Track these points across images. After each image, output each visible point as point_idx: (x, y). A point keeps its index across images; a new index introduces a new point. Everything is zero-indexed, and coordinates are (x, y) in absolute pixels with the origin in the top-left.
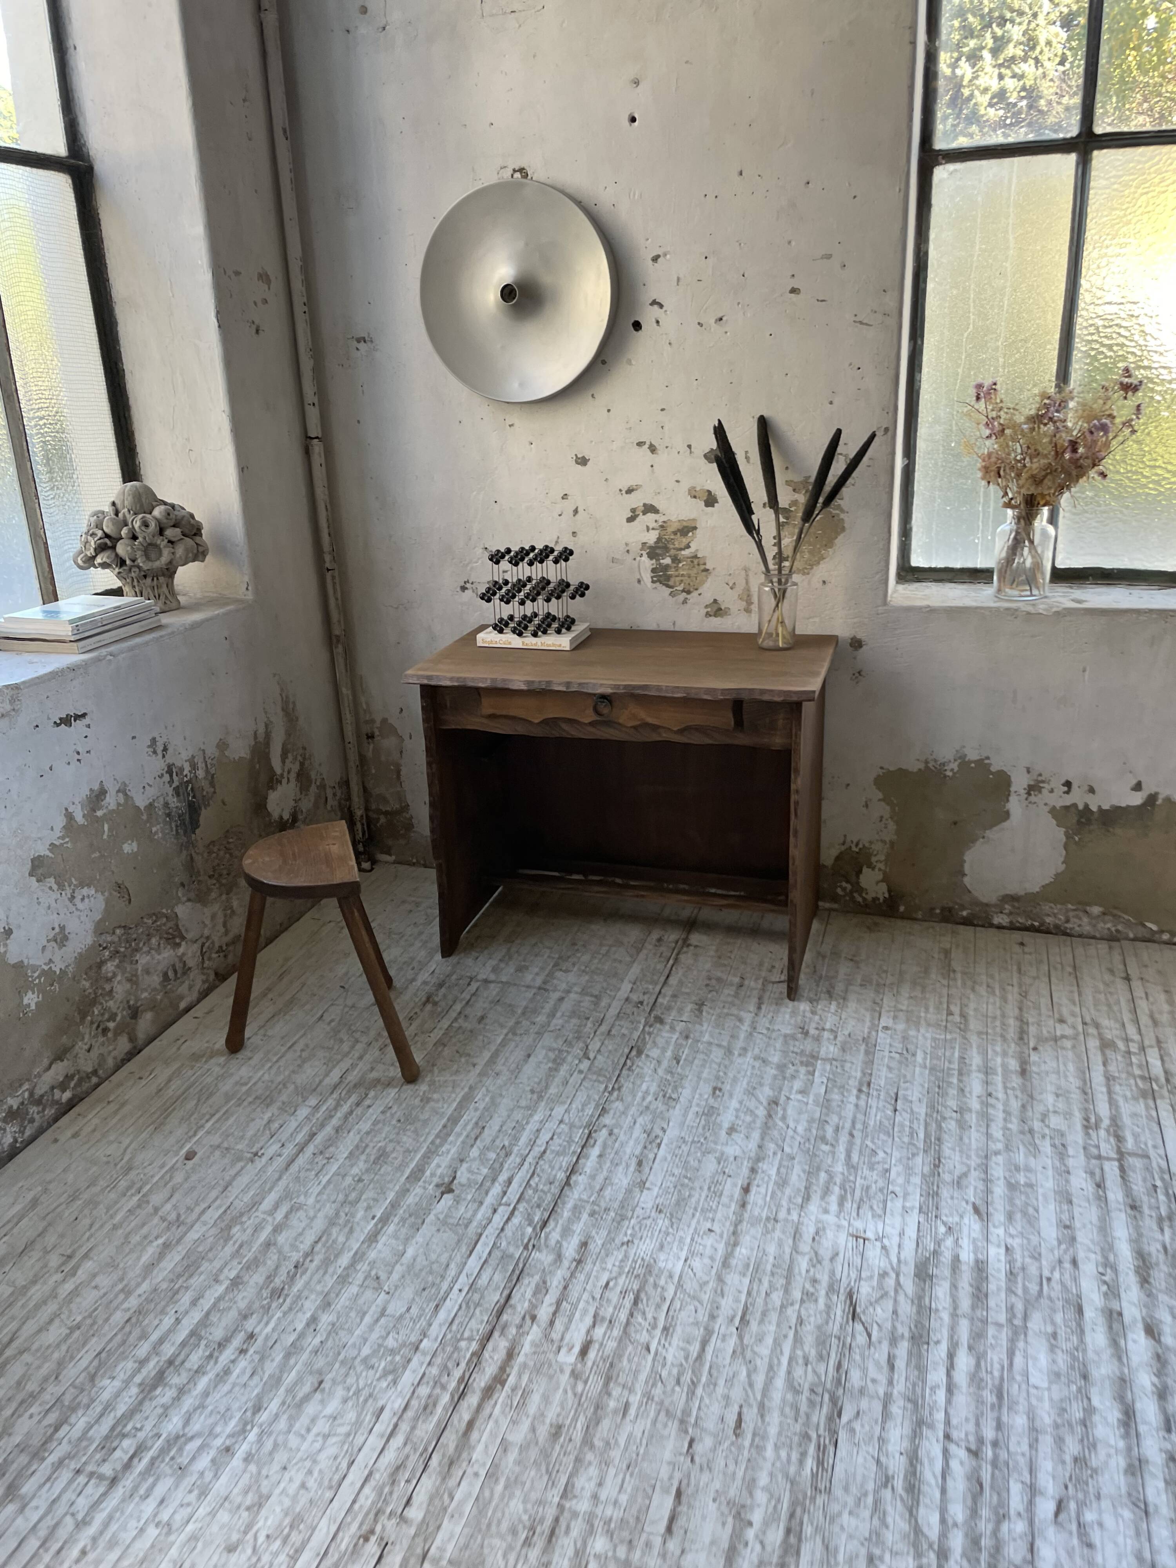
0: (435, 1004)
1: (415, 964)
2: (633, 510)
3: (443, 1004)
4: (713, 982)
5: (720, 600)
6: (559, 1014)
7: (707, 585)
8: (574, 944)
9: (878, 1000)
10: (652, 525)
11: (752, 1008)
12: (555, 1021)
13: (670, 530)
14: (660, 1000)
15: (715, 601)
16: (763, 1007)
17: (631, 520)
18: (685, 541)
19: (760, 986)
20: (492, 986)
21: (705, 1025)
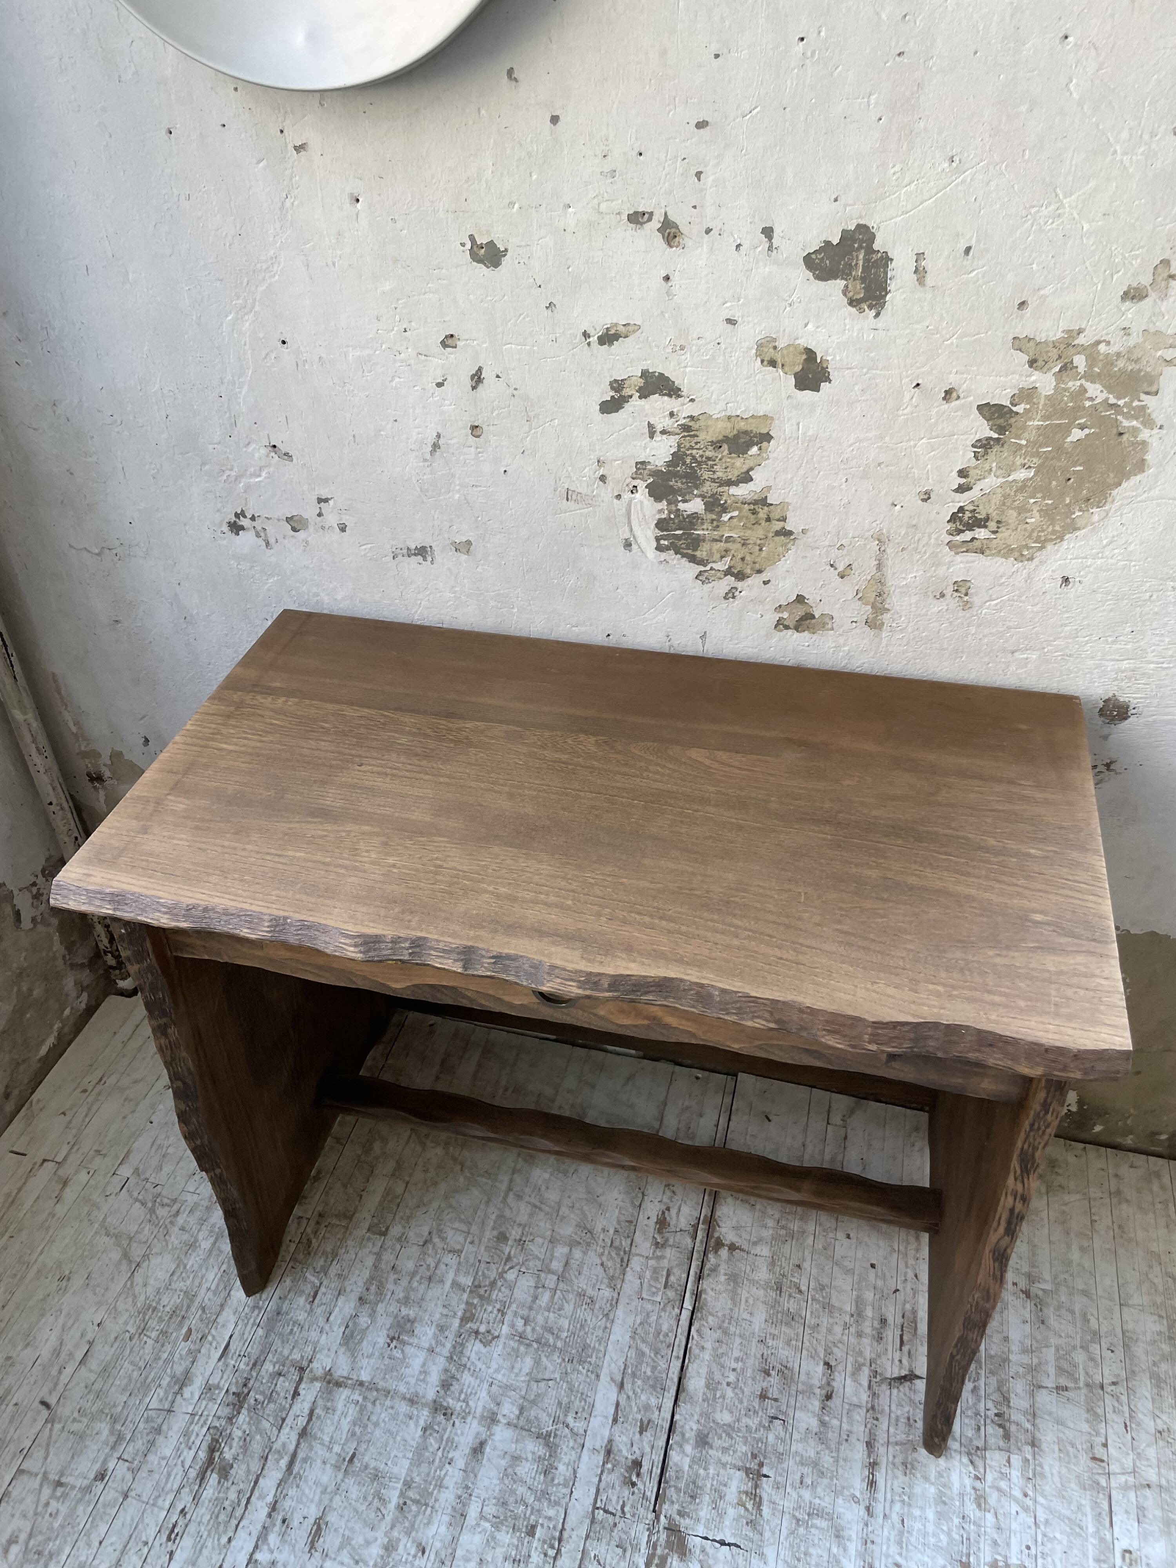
0: (225, 1472)
1: (194, 1320)
2: (617, 385)
3: (239, 1471)
4: (774, 1379)
5: (811, 597)
6: (473, 1511)
7: (783, 565)
8: (502, 1238)
9: (1100, 1452)
10: (662, 422)
11: (858, 1486)
12: (465, 1538)
13: (705, 437)
14: (674, 1456)
15: (800, 599)
16: (880, 1477)
17: (611, 406)
18: (739, 464)
19: (864, 1397)
20: (343, 1394)
21: (770, 1552)
